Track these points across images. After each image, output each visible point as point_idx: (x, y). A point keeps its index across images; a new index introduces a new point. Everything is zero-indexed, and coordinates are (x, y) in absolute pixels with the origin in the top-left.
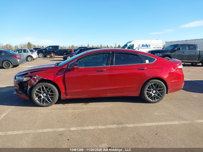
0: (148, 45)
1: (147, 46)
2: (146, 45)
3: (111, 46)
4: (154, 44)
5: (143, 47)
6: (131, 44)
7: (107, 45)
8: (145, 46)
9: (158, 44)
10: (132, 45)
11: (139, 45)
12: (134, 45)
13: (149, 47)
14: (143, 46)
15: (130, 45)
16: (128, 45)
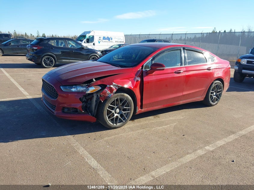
0: (110, 38)
1: (108, 39)
2: (107, 37)
3: (31, 34)
4: (116, 37)
5: (104, 40)
6: (91, 34)
7: (26, 33)
8: (106, 39)
9: (120, 37)
10: (92, 36)
11: (100, 37)
12: (93, 36)
13: (110, 40)
14: (104, 38)
15: (89, 37)
16: (88, 36)
